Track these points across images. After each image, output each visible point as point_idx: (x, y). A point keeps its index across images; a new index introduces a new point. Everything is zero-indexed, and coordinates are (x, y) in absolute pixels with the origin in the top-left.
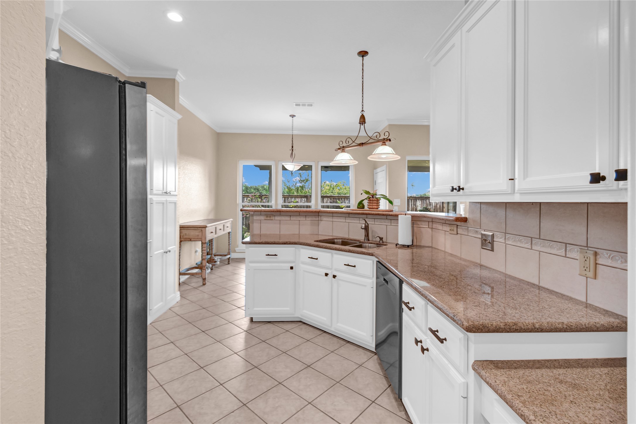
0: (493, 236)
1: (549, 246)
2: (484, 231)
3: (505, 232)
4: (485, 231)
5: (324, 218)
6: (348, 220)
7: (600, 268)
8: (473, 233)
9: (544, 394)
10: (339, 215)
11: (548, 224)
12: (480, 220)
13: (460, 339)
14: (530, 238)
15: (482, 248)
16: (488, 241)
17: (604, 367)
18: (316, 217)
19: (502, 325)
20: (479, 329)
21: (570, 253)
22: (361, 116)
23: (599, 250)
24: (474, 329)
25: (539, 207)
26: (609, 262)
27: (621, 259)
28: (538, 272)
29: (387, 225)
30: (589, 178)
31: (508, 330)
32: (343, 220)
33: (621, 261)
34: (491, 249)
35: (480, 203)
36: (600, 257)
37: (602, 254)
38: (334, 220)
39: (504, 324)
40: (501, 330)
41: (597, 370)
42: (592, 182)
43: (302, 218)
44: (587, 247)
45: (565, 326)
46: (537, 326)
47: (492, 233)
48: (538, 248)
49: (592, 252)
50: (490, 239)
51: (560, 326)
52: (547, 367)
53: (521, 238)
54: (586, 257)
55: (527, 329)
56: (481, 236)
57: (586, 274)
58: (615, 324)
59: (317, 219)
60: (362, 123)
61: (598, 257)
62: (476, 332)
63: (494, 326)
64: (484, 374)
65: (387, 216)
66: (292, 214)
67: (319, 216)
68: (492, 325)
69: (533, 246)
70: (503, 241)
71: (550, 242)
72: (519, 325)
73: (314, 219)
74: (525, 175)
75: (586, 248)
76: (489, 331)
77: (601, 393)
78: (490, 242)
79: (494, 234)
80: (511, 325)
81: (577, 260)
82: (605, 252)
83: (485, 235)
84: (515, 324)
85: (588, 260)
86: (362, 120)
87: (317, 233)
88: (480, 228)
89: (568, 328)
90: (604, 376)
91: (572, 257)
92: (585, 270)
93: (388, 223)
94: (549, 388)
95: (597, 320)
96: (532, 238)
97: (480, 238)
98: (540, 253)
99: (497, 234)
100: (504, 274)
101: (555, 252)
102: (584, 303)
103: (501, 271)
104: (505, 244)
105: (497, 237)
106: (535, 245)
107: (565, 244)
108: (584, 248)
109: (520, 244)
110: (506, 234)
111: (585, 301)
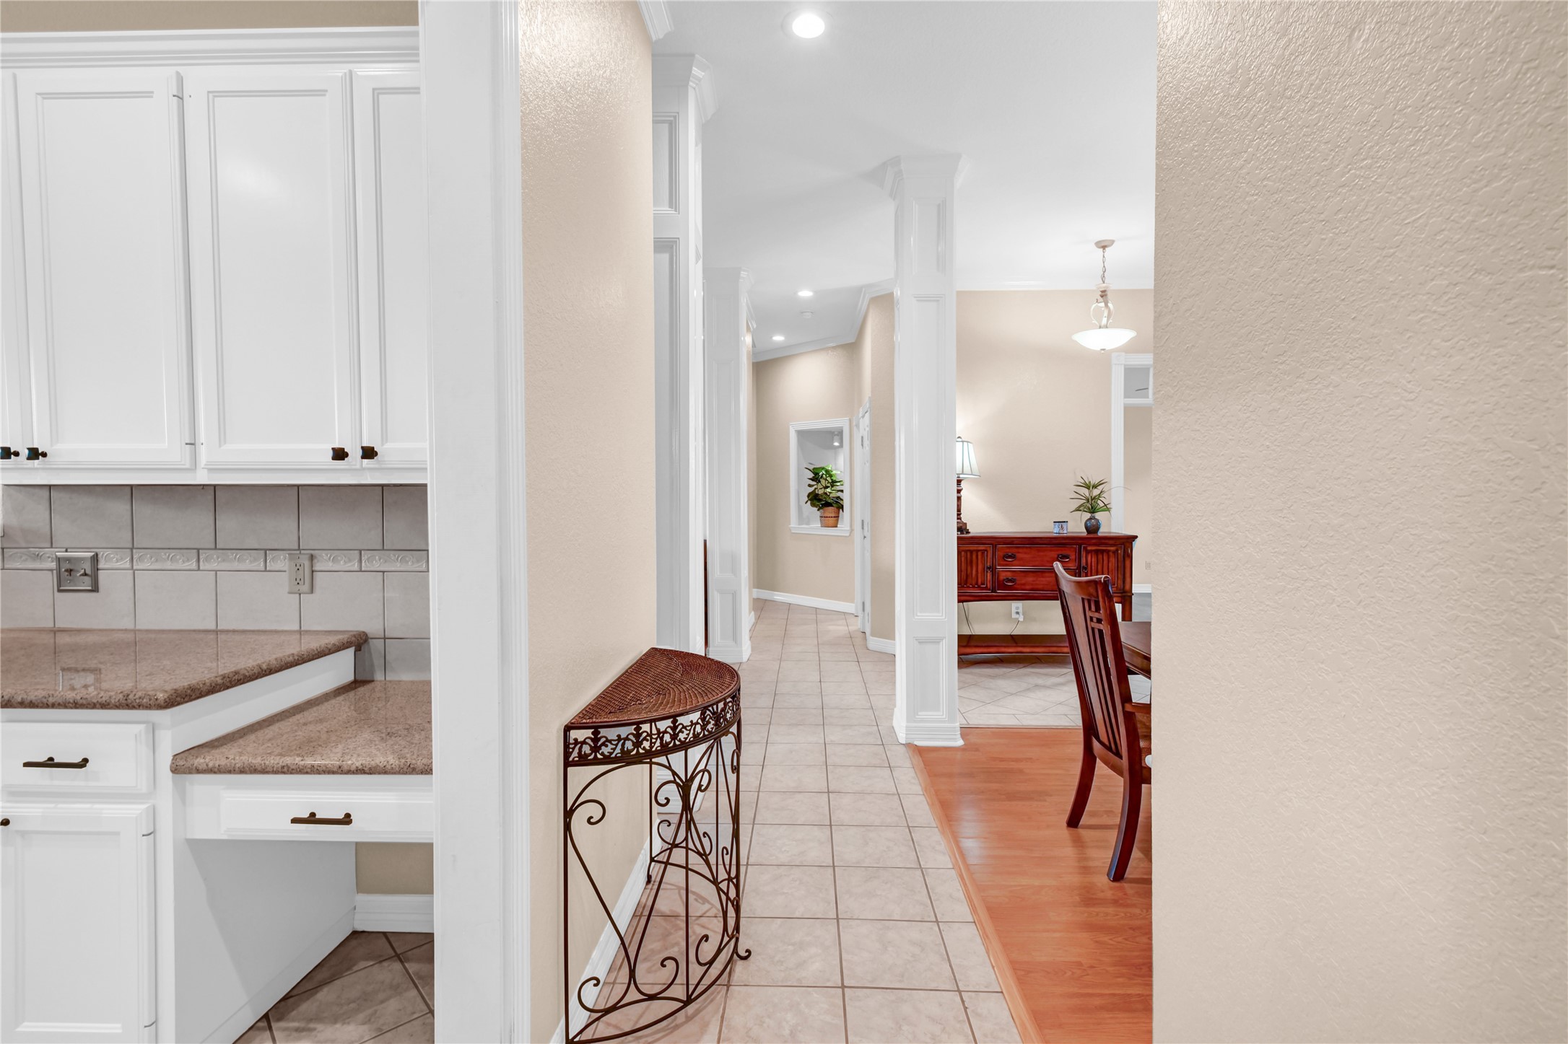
0: (95, 559)
1: (235, 558)
2: (66, 551)
3: (131, 546)
4: (69, 550)
7: (318, 576)
8: (26, 560)
9: (295, 740)
11: (230, 524)
12: (48, 527)
13: (136, 735)
14: (195, 551)
15: (59, 591)
16: (82, 572)
17: (338, 696)
19: (219, 681)
20: (186, 696)
21: (272, 563)
23: (316, 552)
24: (178, 699)
25: (213, 493)
26: (330, 566)
27: (344, 557)
28: (214, 606)
30: (331, 453)
31: (229, 685)
33: (344, 561)
34: (90, 588)
35: (48, 488)
36: (318, 561)
37: (320, 556)
39: (221, 677)
40: (218, 687)
41: (333, 701)
42: (334, 458)
44: (299, 549)
45: (296, 658)
46: (264, 667)
47: (93, 554)
48: (214, 566)
49: (307, 556)
50: (87, 567)
51: (291, 658)
52: (278, 721)
53: (173, 553)
54: (298, 565)
55: (253, 675)
56: (55, 563)
57: (298, 590)
58: (346, 640)
61: (315, 561)
62: (182, 703)
63: (208, 684)
64: (202, 761)
68: (204, 684)
69: (201, 563)
70: (128, 565)
71: (237, 551)
72: (242, 672)
74: (222, 439)
75: (298, 552)
76: (201, 696)
77: (349, 714)
78: (88, 572)
79: (97, 555)
80: (231, 675)
81: (285, 571)
82: (324, 553)
83: (69, 560)
84: (236, 673)
85: (301, 569)
88: (49, 546)
89: (300, 659)
90: (343, 703)
91: (277, 569)
92: (297, 584)
94: (297, 734)
95: (327, 641)
96: (198, 550)
97: (52, 570)
98: (216, 574)
99: (108, 552)
100: (135, 631)
101: (247, 565)
102: (297, 631)
103: (124, 628)
104: (131, 571)
105: (108, 559)
106: (206, 561)
107: (263, 552)
108: (295, 552)
109: (171, 565)
110: (134, 551)
111: (297, 628)
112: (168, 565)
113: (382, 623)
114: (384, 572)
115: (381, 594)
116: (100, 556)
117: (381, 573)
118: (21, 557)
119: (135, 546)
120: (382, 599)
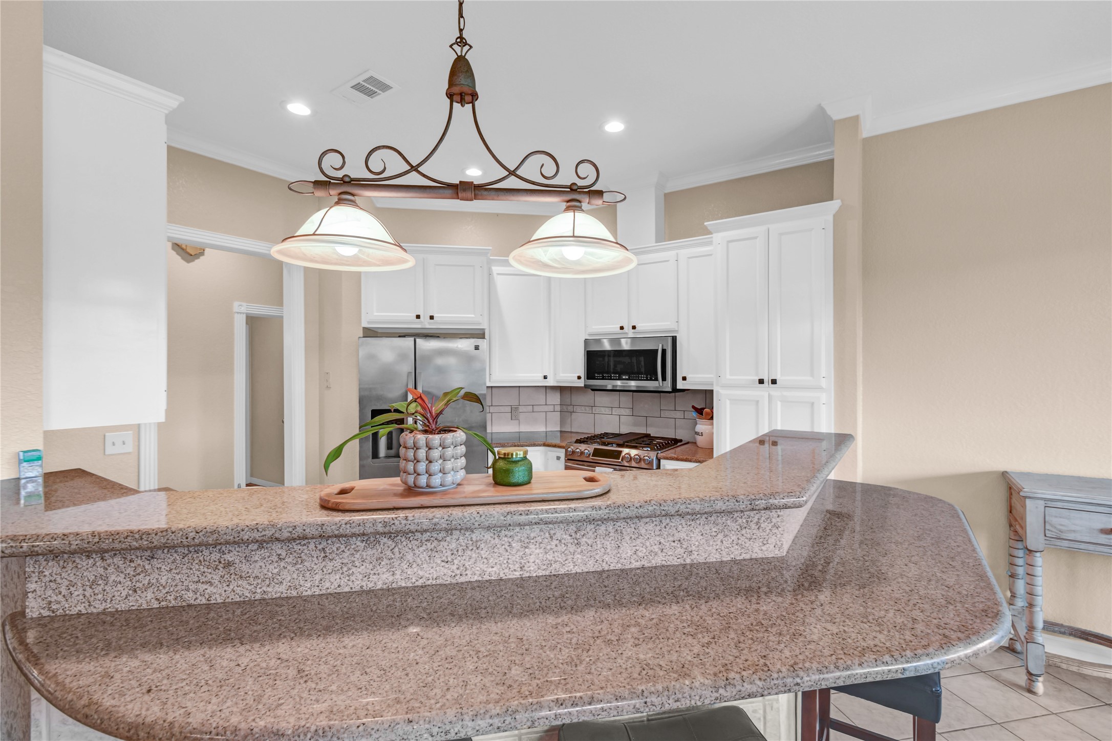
22: (456, 60)
60: (462, 96)
86: (462, 81)
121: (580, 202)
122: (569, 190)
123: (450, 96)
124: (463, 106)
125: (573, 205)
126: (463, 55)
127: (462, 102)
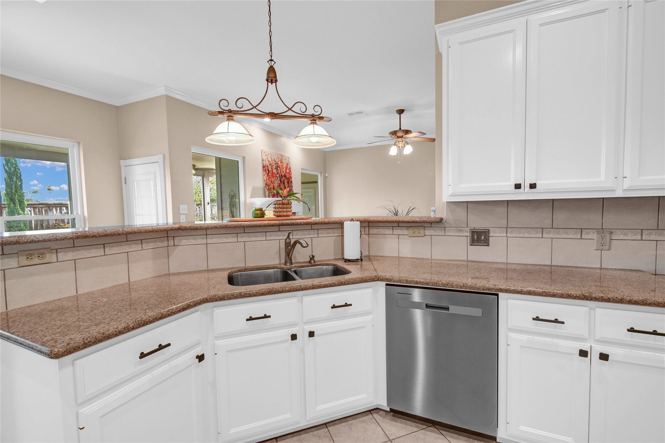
0: (488, 232)
1: (564, 233)
2: (474, 229)
3: (507, 227)
4: (476, 228)
5: (184, 241)
6: (243, 238)
7: (614, 242)
8: (455, 232)
10: (224, 231)
11: (561, 217)
12: (466, 219)
14: (541, 229)
15: (471, 245)
16: (482, 237)
18: (162, 241)
21: (586, 235)
22: (270, 67)
23: (613, 230)
25: (552, 203)
26: (622, 237)
27: (631, 233)
28: (551, 254)
29: (312, 238)
32: (231, 239)
33: (631, 235)
34: (484, 245)
35: (467, 202)
36: (614, 235)
37: (615, 232)
38: (209, 241)
43: (133, 246)
44: (602, 229)
47: (487, 230)
48: (551, 236)
49: (609, 232)
53: (529, 230)
54: (602, 236)
56: (470, 233)
57: (602, 248)
59: (165, 244)
60: (272, 80)
61: (612, 234)
65: (312, 225)
66: (108, 240)
67: (168, 237)
69: (544, 235)
70: (505, 235)
71: (565, 229)
73: (160, 244)
75: (602, 230)
78: (485, 237)
79: (489, 230)
81: (594, 239)
82: (618, 231)
83: (476, 232)
85: (604, 238)
86: (272, 75)
87: (167, 272)
88: (466, 226)
91: (589, 238)
92: (602, 245)
93: (313, 234)
96: (543, 229)
97: (467, 236)
98: (552, 240)
99: (494, 229)
100: (507, 264)
101: (571, 236)
102: (599, 268)
103: (501, 262)
104: (507, 238)
105: (494, 232)
106: (547, 234)
107: (580, 230)
108: (601, 230)
109: (527, 235)
110: (508, 228)
111: (599, 266)
112: (526, 235)
113: (655, 267)
114: (657, 241)
115: (655, 252)
116: (491, 231)
117: (656, 241)
118: (453, 231)
119: (508, 227)
120: (655, 254)
121: (232, 117)
122: (228, 112)
123: (267, 80)
124: (272, 84)
125: (230, 118)
126: (272, 65)
127: (272, 82)
